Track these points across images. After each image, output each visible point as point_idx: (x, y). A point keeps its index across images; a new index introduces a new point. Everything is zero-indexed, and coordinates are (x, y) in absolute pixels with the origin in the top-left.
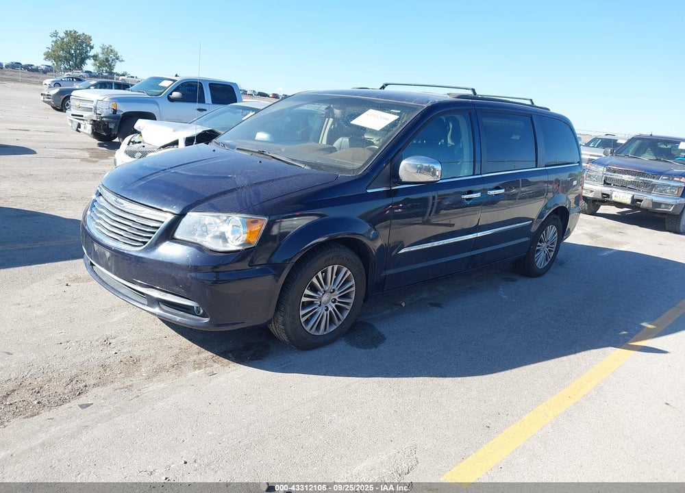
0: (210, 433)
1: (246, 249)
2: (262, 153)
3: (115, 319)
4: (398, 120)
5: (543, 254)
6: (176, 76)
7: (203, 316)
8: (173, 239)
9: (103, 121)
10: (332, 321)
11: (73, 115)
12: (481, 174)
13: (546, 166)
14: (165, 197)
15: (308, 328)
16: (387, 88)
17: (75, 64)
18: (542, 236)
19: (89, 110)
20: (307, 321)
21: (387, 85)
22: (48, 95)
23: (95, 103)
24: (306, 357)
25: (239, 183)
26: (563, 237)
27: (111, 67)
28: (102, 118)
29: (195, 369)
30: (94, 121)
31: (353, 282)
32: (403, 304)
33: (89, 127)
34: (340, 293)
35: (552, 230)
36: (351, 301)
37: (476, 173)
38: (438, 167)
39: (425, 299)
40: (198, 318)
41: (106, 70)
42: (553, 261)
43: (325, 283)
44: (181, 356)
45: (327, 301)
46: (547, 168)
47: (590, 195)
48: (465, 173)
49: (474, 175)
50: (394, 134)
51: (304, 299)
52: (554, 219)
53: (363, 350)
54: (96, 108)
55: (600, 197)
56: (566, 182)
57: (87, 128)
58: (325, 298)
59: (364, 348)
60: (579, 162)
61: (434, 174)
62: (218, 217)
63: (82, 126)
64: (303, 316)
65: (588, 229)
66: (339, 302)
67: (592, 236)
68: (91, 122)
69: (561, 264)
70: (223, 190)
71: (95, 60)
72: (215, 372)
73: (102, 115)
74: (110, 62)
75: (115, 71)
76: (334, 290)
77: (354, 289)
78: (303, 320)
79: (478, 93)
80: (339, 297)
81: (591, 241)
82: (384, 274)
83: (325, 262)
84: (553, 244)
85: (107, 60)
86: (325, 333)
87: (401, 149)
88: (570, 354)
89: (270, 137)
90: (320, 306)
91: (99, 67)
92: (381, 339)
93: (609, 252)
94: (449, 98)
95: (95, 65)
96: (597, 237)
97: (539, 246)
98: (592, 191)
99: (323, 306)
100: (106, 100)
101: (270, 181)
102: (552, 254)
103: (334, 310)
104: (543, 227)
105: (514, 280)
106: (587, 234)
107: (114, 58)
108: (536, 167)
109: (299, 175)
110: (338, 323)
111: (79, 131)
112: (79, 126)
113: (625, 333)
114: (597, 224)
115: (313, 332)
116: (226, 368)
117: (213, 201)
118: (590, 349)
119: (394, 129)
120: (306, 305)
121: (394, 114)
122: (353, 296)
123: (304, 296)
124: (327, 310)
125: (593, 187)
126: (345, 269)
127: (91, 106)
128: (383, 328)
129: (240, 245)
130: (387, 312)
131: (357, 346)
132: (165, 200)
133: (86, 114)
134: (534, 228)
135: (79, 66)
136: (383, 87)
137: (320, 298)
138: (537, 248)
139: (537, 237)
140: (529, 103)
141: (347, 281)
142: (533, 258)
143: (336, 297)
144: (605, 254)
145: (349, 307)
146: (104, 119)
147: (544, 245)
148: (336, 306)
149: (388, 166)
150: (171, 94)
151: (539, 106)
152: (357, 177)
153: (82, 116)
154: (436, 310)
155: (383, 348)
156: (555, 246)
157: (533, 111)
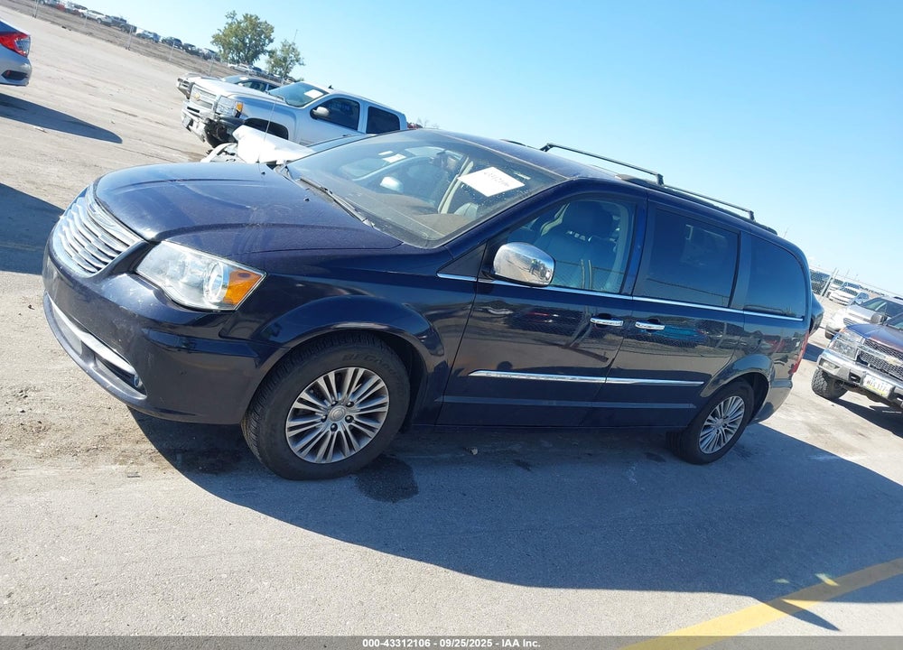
0: (63, 559)
1: (222, 311)
2: (324, 190)
3: (58, 367)
4: (521, 189)
5: (714, 433)
6: (330, 87)
7: (141, 390)
8: (133, 273)
9: (221, 123)
10: (339, 446)
11: (189, 108)
12: (631, 295)
13: (744, 310)
14: (145, 213)
15: (296, 448)
16: (551, 151)
17: (246, 56)
18: (717, 408)
19: (209, 105)
20: (298, 438)
21: (551, 146)
22: (185, 82)
23: (217, 98)
24: (283, 489)
25: (252, 219)
26: (753, 417)
27: (288, 70)
28: (221, 118)
29: (116, 461)
30: (211, 121)
31: (386, 399)
32: (475, 452)
33: (202, 126)
34: (362, 410)
35: (735, 404)
36: (378, 426)
37: (623, 292)
38: (550, 267)
39: (515, 452)
40: (134, 391)
41: (280, 72)
42: (731, 447)
43: (340, 389)
44: (110, 440)
45: (337, 416)
46: (745, 313)
47: (833, 372)
48: (609, 288)
49: (619, 294)
50: (505, 206)
51: (297, 405)
52: (742, 388)
53: (372, 501)
54: (216, 105)
55: (846, 377)
56: (788, 341)
57: (200, 127)
58: (336, 412)
59: (375, 499)
60: (803, 317)
61: (543, 275)
62: (200, 257)
63: (195, 124)
64: (292, 429)
65: (814, 418)
66: (357, 423)
67: (813, 428)
68: (207, 122)
69: (745, 454)
70: (224, 223)
71: (271, 57)
72: (139, 474)
73: (221, 116)
74: (288, 63)
75: (290, 75)
76: (352, 404)
77: (386, 409)
78: (289, 434)
79: (665, 183)
80: (360, 416)
81: (809, 435)
82: (440, 400)
83: (344, 359)
84: (733, 423)
85: (285, 60)
86: (323, 462)
87: (508, 229)
88: (684, 590)
89: (400, 186)
90: (323, 420)
91: (273, 66)
92: (410, 491)
93: (829, 458)
94: (618, 179)
95: (269, 62)
96: (822, 431)
97: (709, 421)
98: (837, 367)
99: (329, 423)
100: (232, 97)
101: (297, 226)
102: (730, 437)
103: (346, 432)
104: (722, 394)
105: (659, 459)
106: (808, 424)
107: (293, 58)
108: (728, 307)
109: (345, 229)
110: (348, 453)
111: (189, 129)
112: (191, 123)
113: (784, 581)
114: (833, 415)
115: (303, 455)
116: (160, 473)
117: (203, 234)
118: (719, 592)
119: (509, 200)
120: (297, 414)
121: (521, 180)
122: (383, 419)
123: (298, 401)
124: (334, 429)
125: (840, 362)
126: (376, 378)
127: (212, 101)
128: (422, 478)
129: (215, 304)
130: (446, 456)
131: (369, 493)
132: (142, 217)
133: (204, 110)
134: (707, 392)
135: (249, 60)
136: (546, 149)
137: (327, 410)
138: (706, 423)
139: (708, 406)
140: (747, 216)
141: (377, 395)
142: (697, 436)
143: (354, 415)
144: (821, 458)
145: (372, 435)
146: (223, 121)
147: (719, 421)
148: (350, 426)
149: (483, 247)
150: (316, 109)
151: (761, 223)
152: (428, 252)
153: (198, 112)
154: (520, 470)
155: (405, 506)
156: (736, 427)
157: (745, 228)
